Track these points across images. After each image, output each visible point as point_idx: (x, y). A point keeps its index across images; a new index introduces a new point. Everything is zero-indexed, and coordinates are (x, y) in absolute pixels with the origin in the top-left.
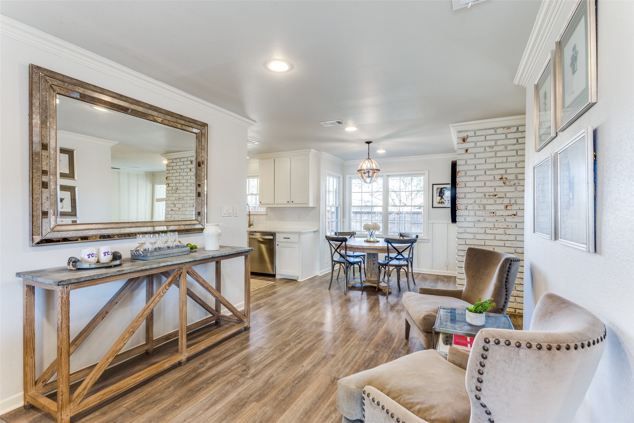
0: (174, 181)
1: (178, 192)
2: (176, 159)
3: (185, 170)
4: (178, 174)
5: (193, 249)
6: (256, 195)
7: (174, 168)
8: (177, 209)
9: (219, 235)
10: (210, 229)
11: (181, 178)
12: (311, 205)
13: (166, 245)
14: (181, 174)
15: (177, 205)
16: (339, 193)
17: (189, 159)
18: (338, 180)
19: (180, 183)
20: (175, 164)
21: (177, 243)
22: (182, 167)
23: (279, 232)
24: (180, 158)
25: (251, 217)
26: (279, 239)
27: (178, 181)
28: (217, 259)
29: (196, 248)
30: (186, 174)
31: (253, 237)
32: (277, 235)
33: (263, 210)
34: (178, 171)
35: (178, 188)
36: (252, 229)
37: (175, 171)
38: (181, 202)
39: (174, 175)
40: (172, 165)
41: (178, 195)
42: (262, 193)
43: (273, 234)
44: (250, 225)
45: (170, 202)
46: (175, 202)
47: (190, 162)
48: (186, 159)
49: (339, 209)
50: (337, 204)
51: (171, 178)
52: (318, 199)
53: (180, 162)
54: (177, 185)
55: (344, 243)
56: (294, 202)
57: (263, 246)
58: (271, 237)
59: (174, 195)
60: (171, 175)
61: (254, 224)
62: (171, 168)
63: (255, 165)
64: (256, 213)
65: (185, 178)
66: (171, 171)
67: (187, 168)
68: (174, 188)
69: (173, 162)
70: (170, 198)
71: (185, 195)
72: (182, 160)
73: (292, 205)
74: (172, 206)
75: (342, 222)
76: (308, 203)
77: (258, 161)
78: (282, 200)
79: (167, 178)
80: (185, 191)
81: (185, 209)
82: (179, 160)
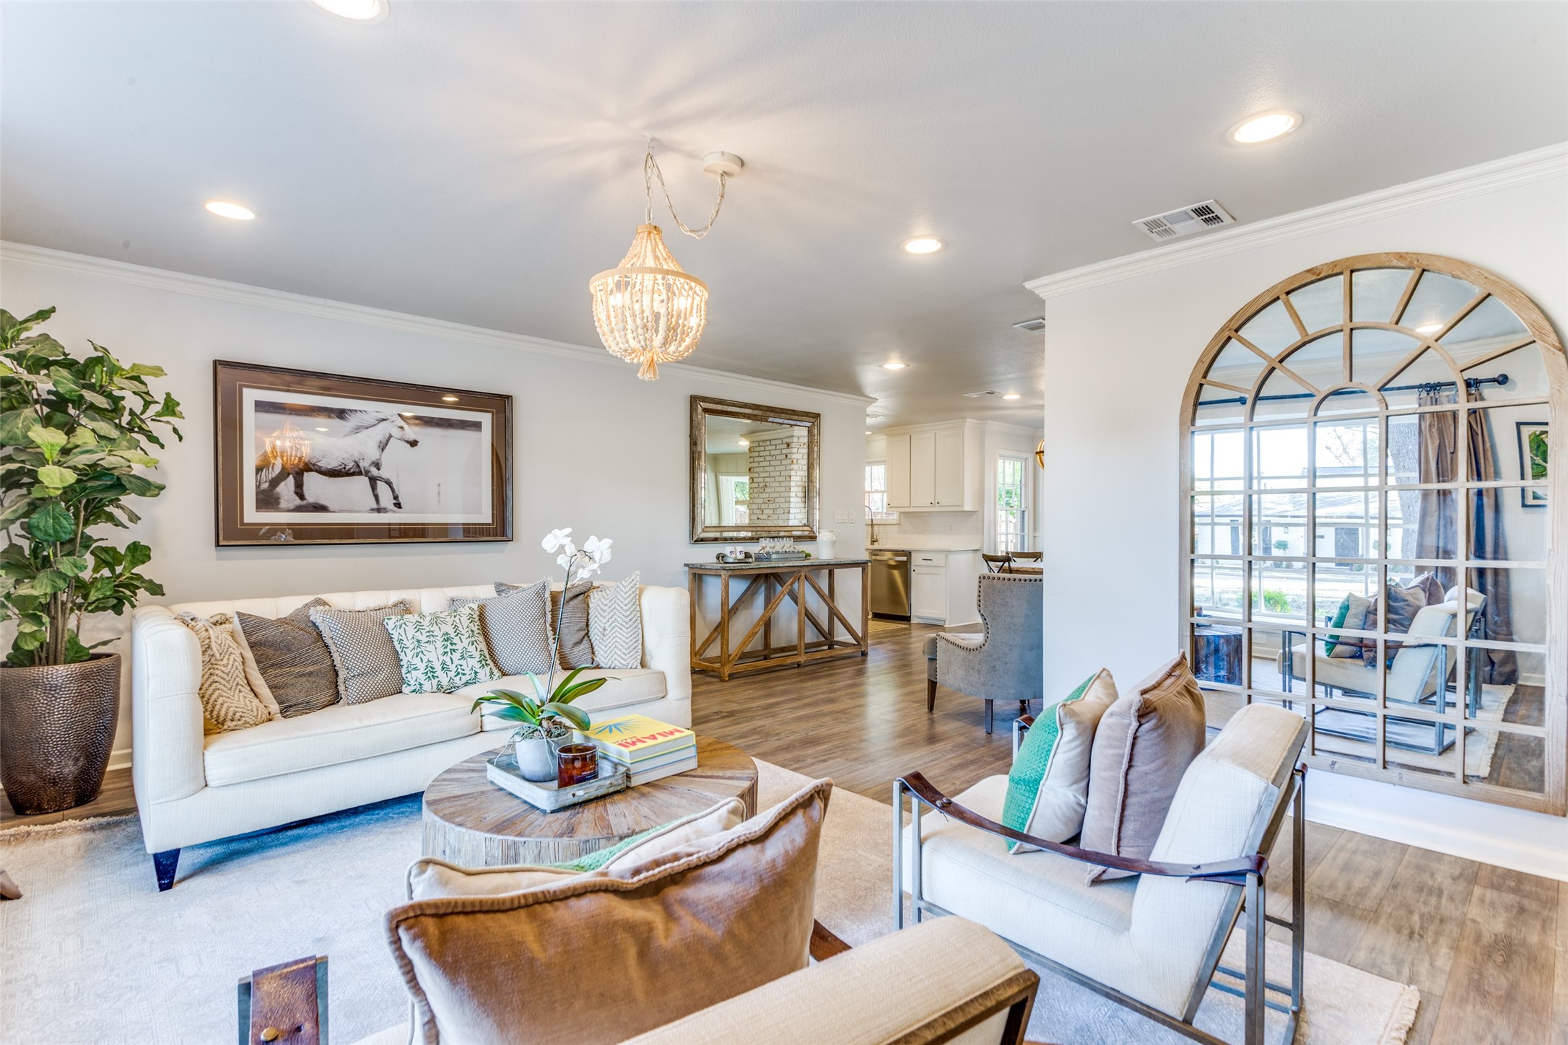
0: (761, 475)
1: (767, 490)
2: (763, 441)
3: (778, 457)
4: (767, 464)
5: (808, 556)
6: (883, 492)
7: (761, 454)
8: (765, 517)
9: (834, 543)
10: (824, 536)
11: (772, 469)
12: (968, 507)
13: (784, 550)
14: (772, 463)
15: (765, 511)
16: (1026, 486)
17: (785, 441)
18: (1023, 463)
19: (769, 477)
20: (762, 448)
21: (792, 549)
22: (772, 453)
23: (915, 551)
24: (770, 441)
25: (875, 528)
26: (916, 560)
27: (767, 474)
28: (831, 568)
29: (810, 555)
30: (779, 463)
31: (878, 558)
32: (913, 554)
33: (894, 518)
34: (767, 458)
35: (768, 484)
36: (876, 546)
37: (762, 459)
38: (771, 506)
39: (762, 464)
40: (758, 449)
41: (767, 495)
42: (890, 489)
43: (908, 554)
44: (873, 542)
45: (756, 506)
46: (763, 506)
47: (785, 446)
48: (780, 441)
49: (1026, 514)
50: (1023, 506)
51: (756, 470)
52: (981, 498)
53: (771, 445)
54: (766, 480)
55: (1006, 564)
56: (941, 504)
57: (896, 573)
58: (905, 559)
59: (761, 496)
60: (757, 465)
61: (880, 540)
62: (757, 454)
63: (880, 444)
64: (883, 522)
65: (777, 468)
66: (756, 459)
67: (782, 454)
68: (761, 485)
69: (759, 446)
70: (755, 501)
71: (777, 495)
72: (773, 442)
73: (937, 509)
74: (759, 512)
75: (1031, 537)
76: (962, 506)
77: (885, 437)
78: (922, 501)
79: (750, 470)
80: (777, 490)
81: (776, 516)
82: (768, 443)
